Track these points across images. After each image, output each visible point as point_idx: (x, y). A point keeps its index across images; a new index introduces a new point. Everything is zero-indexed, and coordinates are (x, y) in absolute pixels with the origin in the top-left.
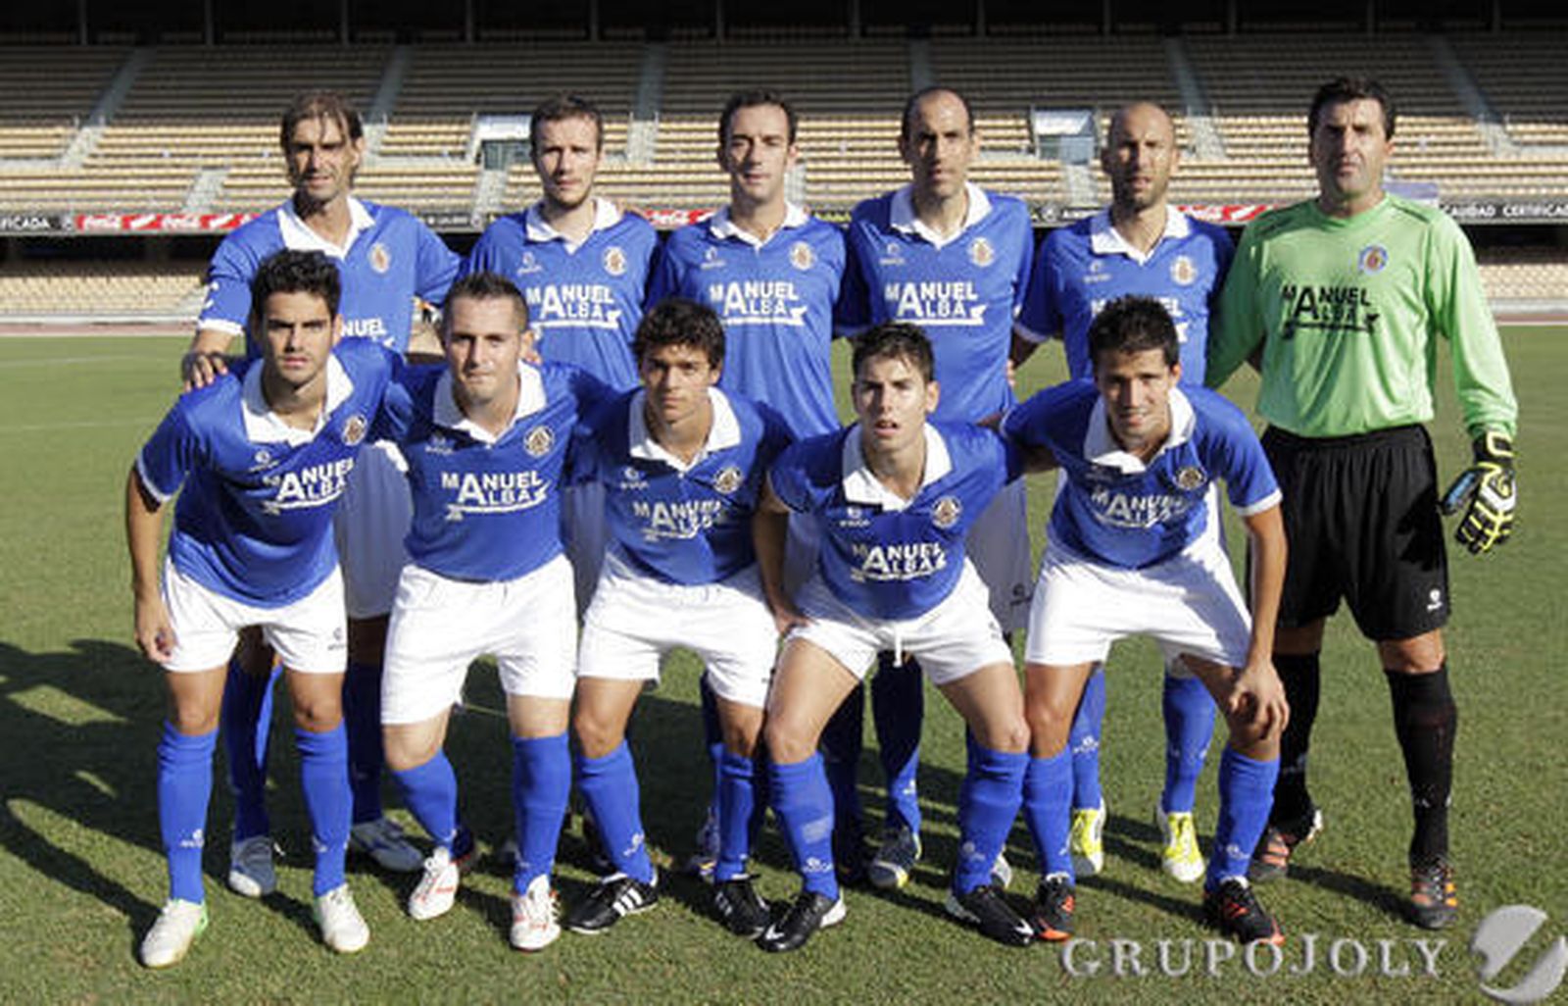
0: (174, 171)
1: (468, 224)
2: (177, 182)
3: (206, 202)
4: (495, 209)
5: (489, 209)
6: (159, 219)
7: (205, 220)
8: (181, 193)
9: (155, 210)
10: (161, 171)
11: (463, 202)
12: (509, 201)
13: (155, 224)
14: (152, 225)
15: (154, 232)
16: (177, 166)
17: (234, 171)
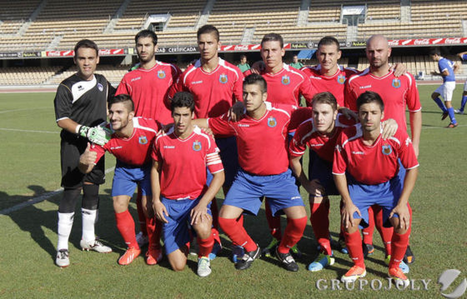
0: (236, 30)
1: (345, 46)
2: (238, 34)
3: (249, 40)
4: (355, 40)
5: (353, 40)
6: (234, 47)
7: (250, 47)
8: (240, 37)
9: (232, 44)
10: (231, 30)
11: (343, 38)
12: (359, 37)
13: (232, 49)
14: (231, 49)
15: (232, 51)
16: (237, 28)
17: (257, 29)
